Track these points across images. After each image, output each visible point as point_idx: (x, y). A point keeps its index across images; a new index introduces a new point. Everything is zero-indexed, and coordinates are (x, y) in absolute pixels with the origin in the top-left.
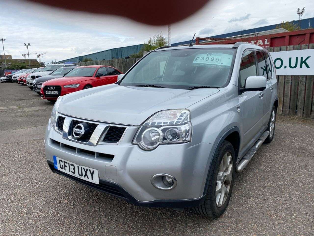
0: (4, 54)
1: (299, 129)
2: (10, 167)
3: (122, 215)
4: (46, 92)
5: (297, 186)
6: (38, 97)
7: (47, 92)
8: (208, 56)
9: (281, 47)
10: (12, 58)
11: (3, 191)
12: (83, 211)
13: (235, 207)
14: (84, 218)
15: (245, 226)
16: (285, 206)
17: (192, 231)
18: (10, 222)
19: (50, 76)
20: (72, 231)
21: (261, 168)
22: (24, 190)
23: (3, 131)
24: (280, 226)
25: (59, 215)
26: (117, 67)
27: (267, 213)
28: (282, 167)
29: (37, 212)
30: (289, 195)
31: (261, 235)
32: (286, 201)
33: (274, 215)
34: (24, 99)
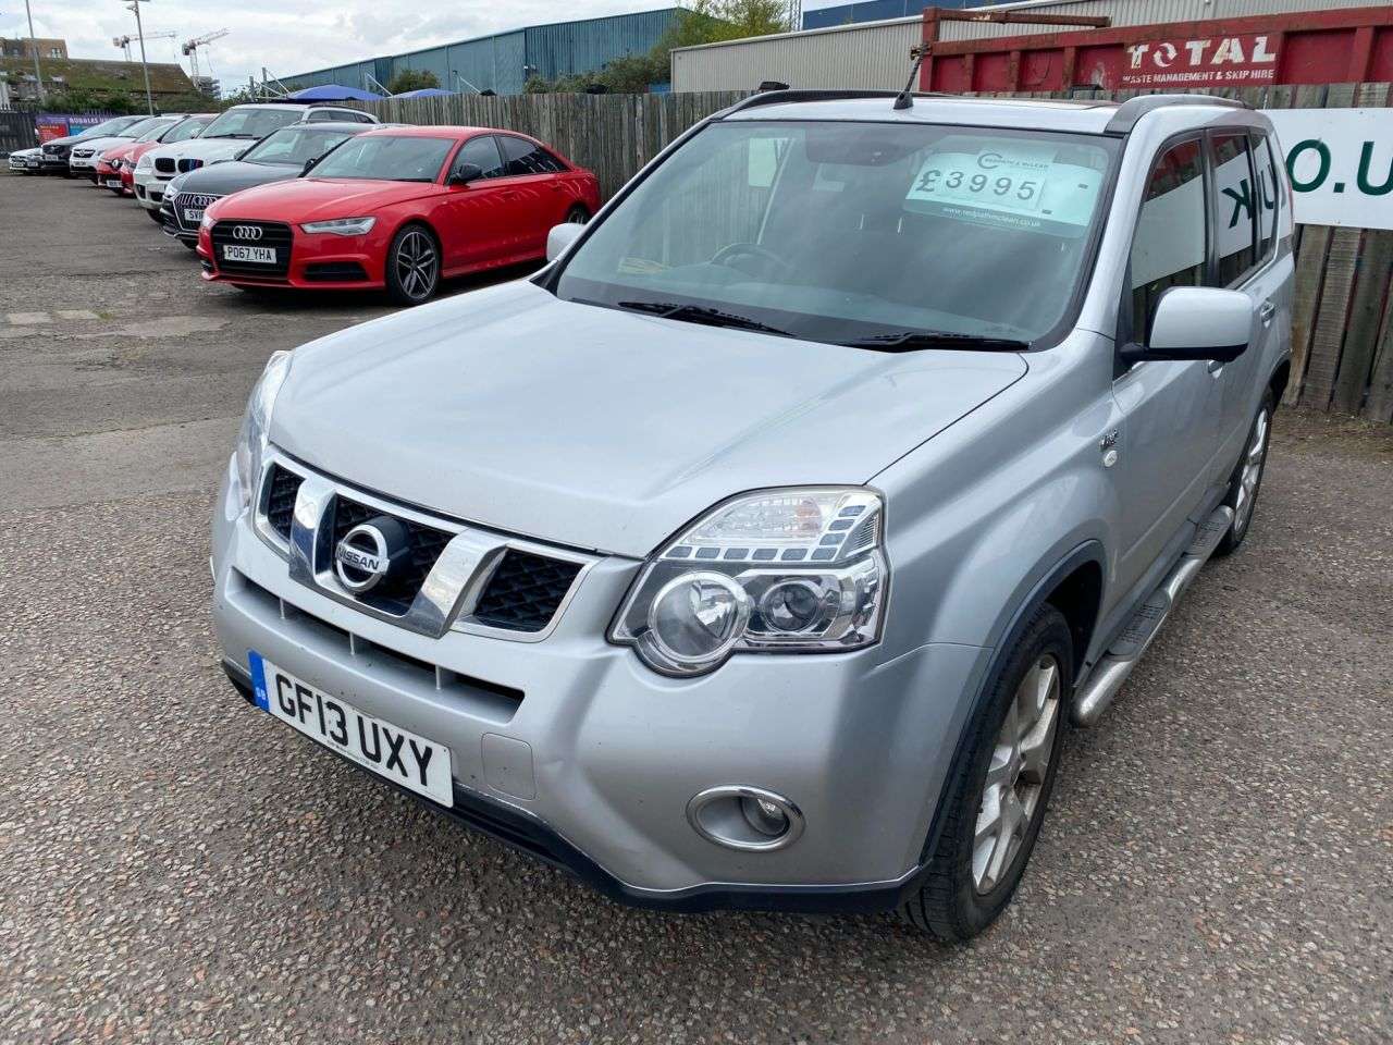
0: (28, 36)
1: (1369, 490)
2: (64, 635)
3: (556, 902)
4: (222, 249)
5: (1339, 786)
6: (190, 265)
7: (226, 248)
8: (981, 165)
9: (1331, 85)
10: (70, 56)
11: (36, 756)
12: (385, 876)
13: (1055, 884)
14: (388, 910)
15: (1090, 981)
16: (1275, 887)
17: (858, 999)
18: (67, 916)
19: (241, 165)
20: (335, 971)
21: (1180, 684)
22: (130, 754)
23: (34, 441)
24: (1247, 990)
25: (280, 891)
26: (545, 130)
27: (1192, 921)
28: (1276, 686)
29: (186, 867)
30: (1297, 831)
31: (1163, 1029)
32: (1280, 860)
33: (1221, 931)
34: (124, 270)
